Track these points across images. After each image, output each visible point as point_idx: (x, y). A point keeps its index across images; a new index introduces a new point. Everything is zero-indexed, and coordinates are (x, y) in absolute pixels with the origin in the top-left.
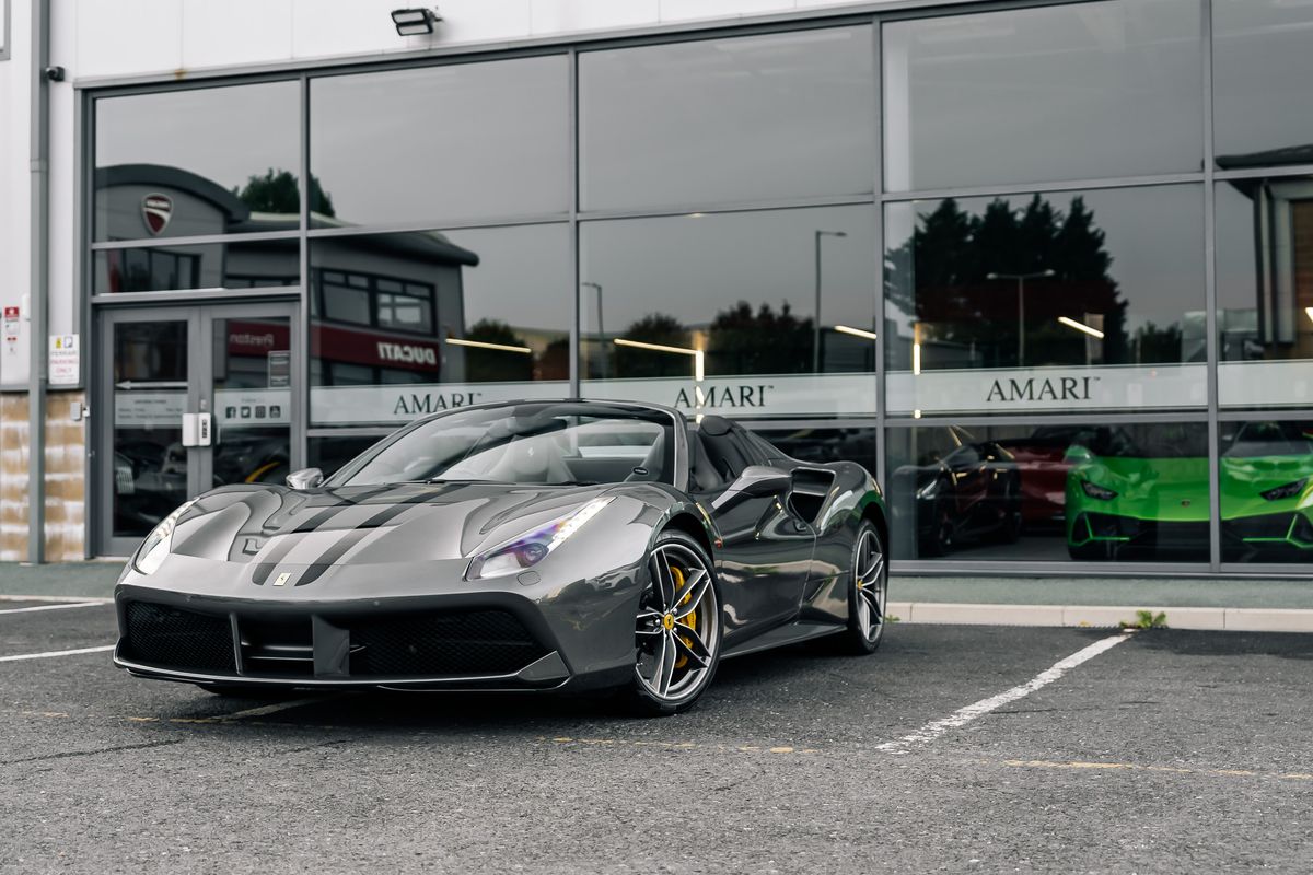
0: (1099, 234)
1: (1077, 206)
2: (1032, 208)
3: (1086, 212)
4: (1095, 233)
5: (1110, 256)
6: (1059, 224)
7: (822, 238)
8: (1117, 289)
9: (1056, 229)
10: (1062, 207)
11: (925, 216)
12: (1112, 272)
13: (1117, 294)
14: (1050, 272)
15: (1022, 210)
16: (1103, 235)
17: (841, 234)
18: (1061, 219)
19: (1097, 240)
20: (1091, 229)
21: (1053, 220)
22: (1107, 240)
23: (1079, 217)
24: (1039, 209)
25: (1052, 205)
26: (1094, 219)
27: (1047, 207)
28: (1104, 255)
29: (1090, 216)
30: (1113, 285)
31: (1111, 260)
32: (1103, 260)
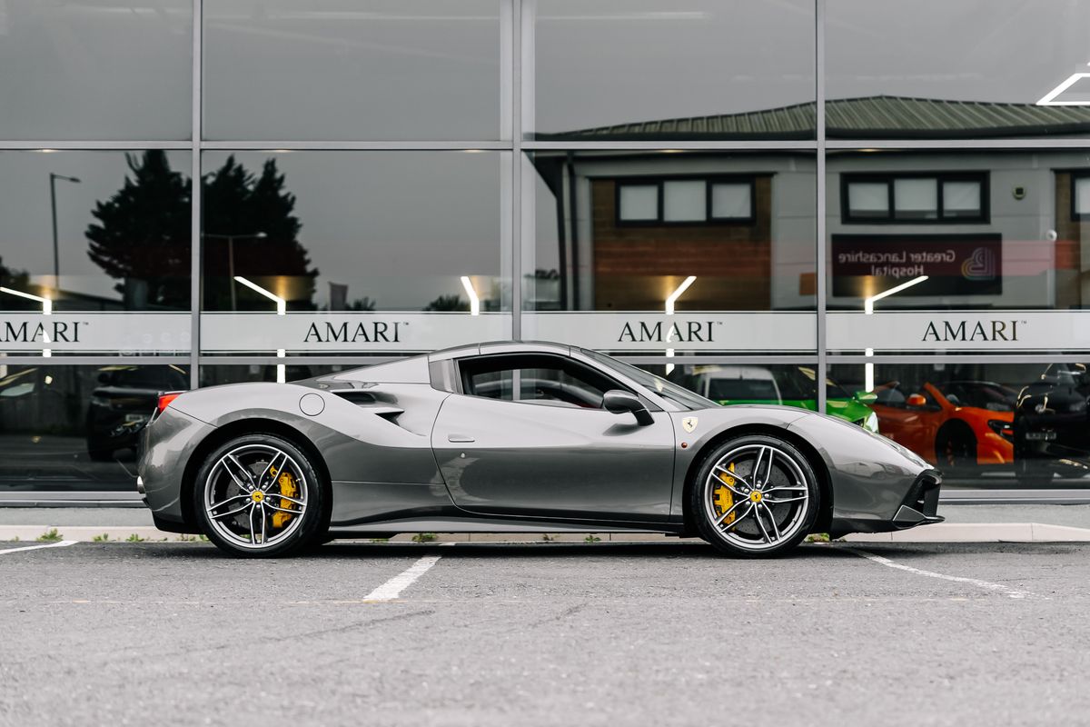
0: (290, 198)
1: (270, 167)
2: (223, 173)
3: (278, 175)
4: (286, 197)
5: (299, 222)
6: (251, 188)
7: (56, 180)
8: (307, 257)
9: (248, 191)
10: (254, 171)
11: (135, 167)
12: (301, 238)
13: (308, 262)
14: (262, 235)
15: (213, 174)
16: (294, 199)
17: (74, 180)
18: (253, 182)
19: (287, 204)
20: (282, 193)
21: (246, 183)
22: (297, 205)
23: (271, 178)
24: (232, 173)
25: (245, 168)
26: (286, 183)
27: (240, 171)
28: (294, 220)
29: (282, 179)
30: (303, 252)
31: (299, 226)
32: (293, 225)
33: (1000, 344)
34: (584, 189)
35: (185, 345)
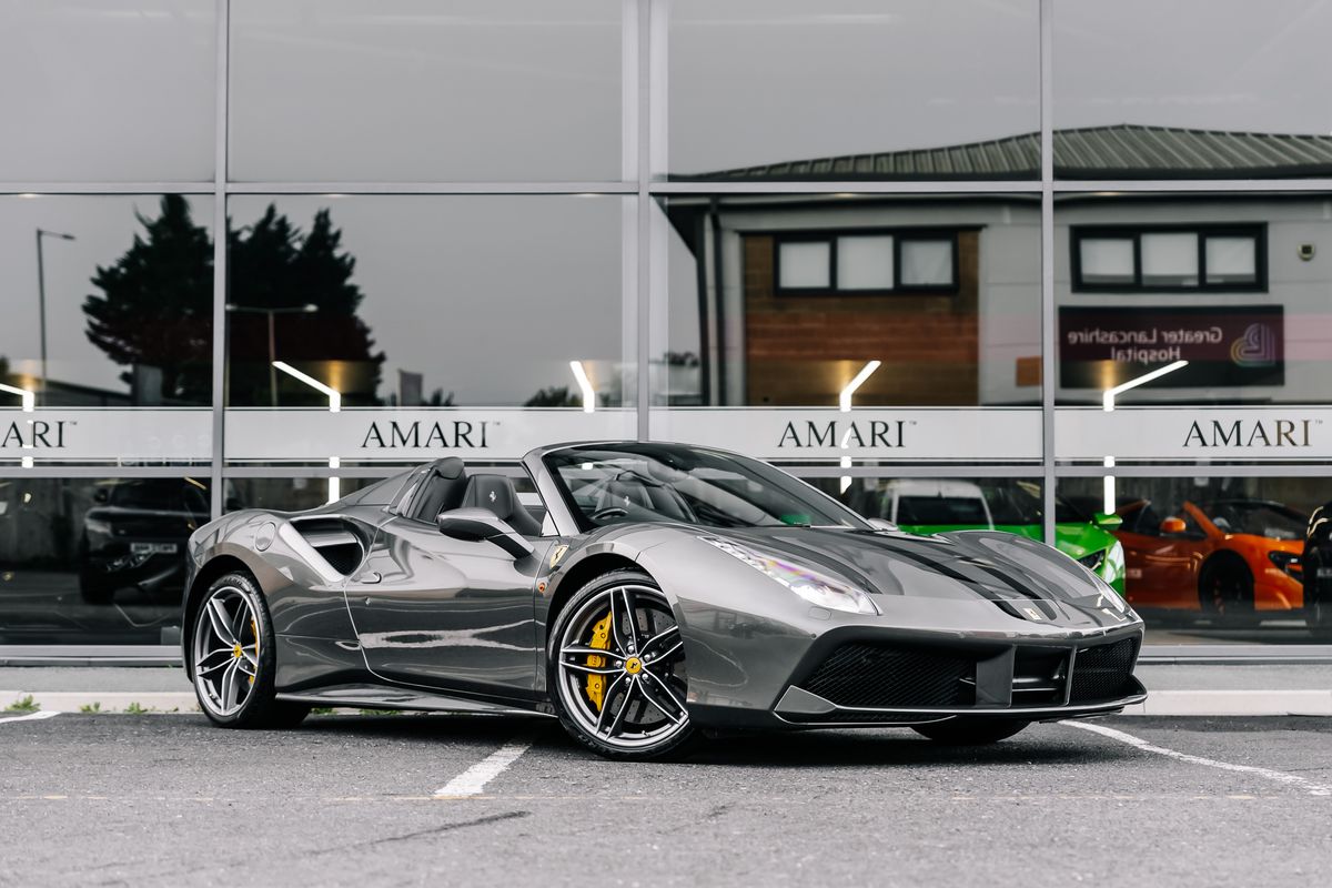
0: (348, 260)
1: (322, 220)
2: (262, 227)
3: (333, 230)
4: (343, 258)
5: (360, 292)
6: (298, 246)
7: (44, 238)
8: (370, 337)
9: (293, 251)
10: (302, 224)
11: (148, 222)
12: (362, 312)
13: (371, 343)
14: (312, 308)
15: (248, 228)
16: (353, 261)
17: (67, 237)
18: (300, 239)
19: (344, 268)
20: (338, 253)
21: (291, 240)
22: (357, 269)
23: (323, 235)
24: (273, 227)
25: (289, 221)
26: (342, 241)
27: (283, 224)
28: (353, 289)
29: (338, 235)
30: (365, 331)
31: (360, 297)
32: (352, 296)
33: (1286, 451)
34: (733, 248)
35: (204, 451)
